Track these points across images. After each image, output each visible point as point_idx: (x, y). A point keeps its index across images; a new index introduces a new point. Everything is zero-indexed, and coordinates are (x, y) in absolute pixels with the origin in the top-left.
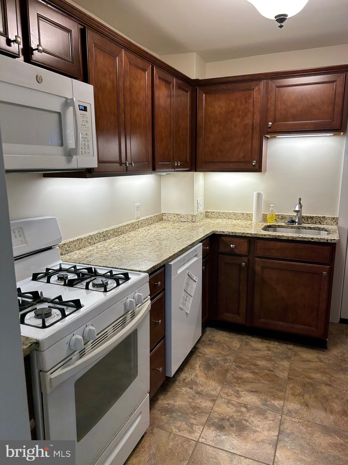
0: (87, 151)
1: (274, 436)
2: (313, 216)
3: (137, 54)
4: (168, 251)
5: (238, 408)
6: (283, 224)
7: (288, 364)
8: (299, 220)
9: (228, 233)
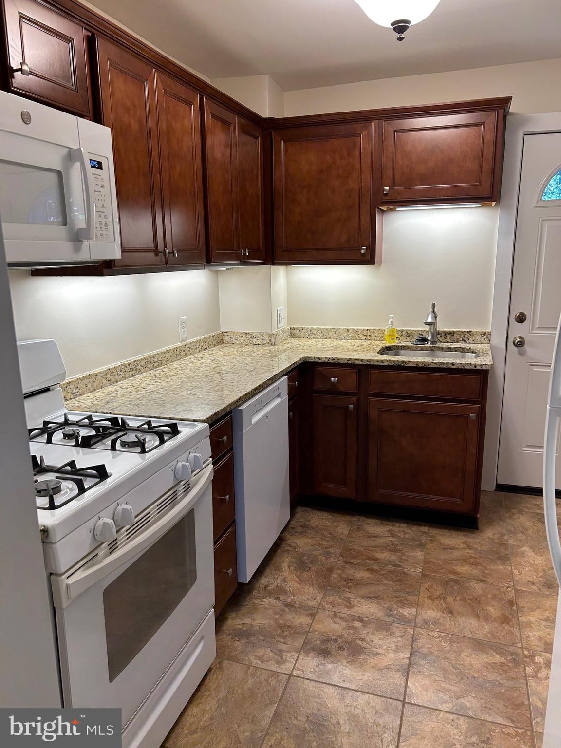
0: (104, 233)
1: (404, 659)
2: (453, 331)
3: (177, 77)
4: (237, 389)
5: (349, 623)
6: (409, 344)
7: (422, 555)
8: (433, 337)
9: (326, 360)
